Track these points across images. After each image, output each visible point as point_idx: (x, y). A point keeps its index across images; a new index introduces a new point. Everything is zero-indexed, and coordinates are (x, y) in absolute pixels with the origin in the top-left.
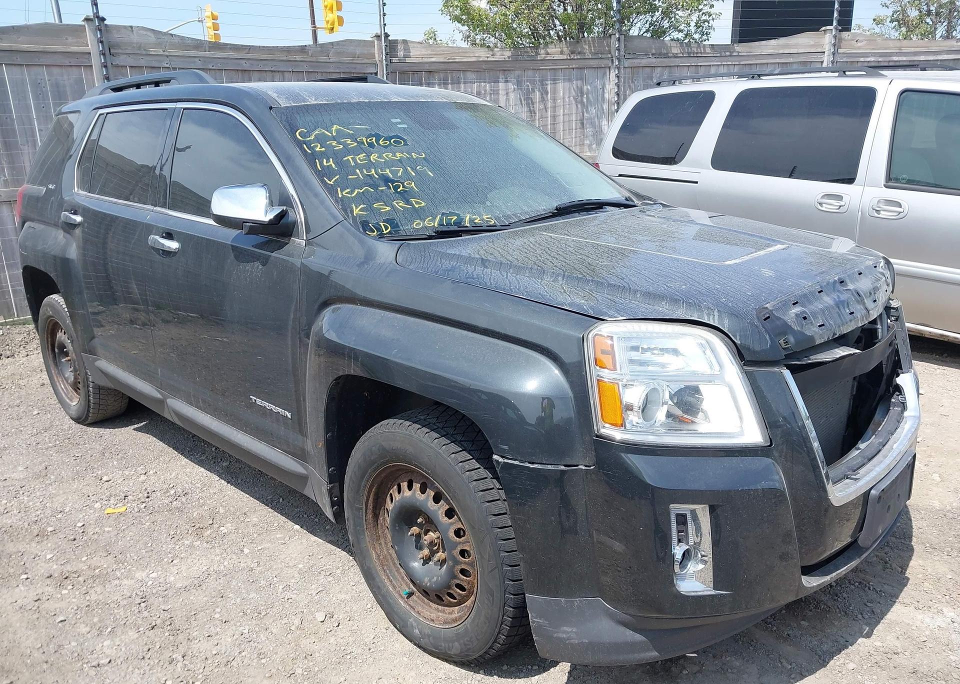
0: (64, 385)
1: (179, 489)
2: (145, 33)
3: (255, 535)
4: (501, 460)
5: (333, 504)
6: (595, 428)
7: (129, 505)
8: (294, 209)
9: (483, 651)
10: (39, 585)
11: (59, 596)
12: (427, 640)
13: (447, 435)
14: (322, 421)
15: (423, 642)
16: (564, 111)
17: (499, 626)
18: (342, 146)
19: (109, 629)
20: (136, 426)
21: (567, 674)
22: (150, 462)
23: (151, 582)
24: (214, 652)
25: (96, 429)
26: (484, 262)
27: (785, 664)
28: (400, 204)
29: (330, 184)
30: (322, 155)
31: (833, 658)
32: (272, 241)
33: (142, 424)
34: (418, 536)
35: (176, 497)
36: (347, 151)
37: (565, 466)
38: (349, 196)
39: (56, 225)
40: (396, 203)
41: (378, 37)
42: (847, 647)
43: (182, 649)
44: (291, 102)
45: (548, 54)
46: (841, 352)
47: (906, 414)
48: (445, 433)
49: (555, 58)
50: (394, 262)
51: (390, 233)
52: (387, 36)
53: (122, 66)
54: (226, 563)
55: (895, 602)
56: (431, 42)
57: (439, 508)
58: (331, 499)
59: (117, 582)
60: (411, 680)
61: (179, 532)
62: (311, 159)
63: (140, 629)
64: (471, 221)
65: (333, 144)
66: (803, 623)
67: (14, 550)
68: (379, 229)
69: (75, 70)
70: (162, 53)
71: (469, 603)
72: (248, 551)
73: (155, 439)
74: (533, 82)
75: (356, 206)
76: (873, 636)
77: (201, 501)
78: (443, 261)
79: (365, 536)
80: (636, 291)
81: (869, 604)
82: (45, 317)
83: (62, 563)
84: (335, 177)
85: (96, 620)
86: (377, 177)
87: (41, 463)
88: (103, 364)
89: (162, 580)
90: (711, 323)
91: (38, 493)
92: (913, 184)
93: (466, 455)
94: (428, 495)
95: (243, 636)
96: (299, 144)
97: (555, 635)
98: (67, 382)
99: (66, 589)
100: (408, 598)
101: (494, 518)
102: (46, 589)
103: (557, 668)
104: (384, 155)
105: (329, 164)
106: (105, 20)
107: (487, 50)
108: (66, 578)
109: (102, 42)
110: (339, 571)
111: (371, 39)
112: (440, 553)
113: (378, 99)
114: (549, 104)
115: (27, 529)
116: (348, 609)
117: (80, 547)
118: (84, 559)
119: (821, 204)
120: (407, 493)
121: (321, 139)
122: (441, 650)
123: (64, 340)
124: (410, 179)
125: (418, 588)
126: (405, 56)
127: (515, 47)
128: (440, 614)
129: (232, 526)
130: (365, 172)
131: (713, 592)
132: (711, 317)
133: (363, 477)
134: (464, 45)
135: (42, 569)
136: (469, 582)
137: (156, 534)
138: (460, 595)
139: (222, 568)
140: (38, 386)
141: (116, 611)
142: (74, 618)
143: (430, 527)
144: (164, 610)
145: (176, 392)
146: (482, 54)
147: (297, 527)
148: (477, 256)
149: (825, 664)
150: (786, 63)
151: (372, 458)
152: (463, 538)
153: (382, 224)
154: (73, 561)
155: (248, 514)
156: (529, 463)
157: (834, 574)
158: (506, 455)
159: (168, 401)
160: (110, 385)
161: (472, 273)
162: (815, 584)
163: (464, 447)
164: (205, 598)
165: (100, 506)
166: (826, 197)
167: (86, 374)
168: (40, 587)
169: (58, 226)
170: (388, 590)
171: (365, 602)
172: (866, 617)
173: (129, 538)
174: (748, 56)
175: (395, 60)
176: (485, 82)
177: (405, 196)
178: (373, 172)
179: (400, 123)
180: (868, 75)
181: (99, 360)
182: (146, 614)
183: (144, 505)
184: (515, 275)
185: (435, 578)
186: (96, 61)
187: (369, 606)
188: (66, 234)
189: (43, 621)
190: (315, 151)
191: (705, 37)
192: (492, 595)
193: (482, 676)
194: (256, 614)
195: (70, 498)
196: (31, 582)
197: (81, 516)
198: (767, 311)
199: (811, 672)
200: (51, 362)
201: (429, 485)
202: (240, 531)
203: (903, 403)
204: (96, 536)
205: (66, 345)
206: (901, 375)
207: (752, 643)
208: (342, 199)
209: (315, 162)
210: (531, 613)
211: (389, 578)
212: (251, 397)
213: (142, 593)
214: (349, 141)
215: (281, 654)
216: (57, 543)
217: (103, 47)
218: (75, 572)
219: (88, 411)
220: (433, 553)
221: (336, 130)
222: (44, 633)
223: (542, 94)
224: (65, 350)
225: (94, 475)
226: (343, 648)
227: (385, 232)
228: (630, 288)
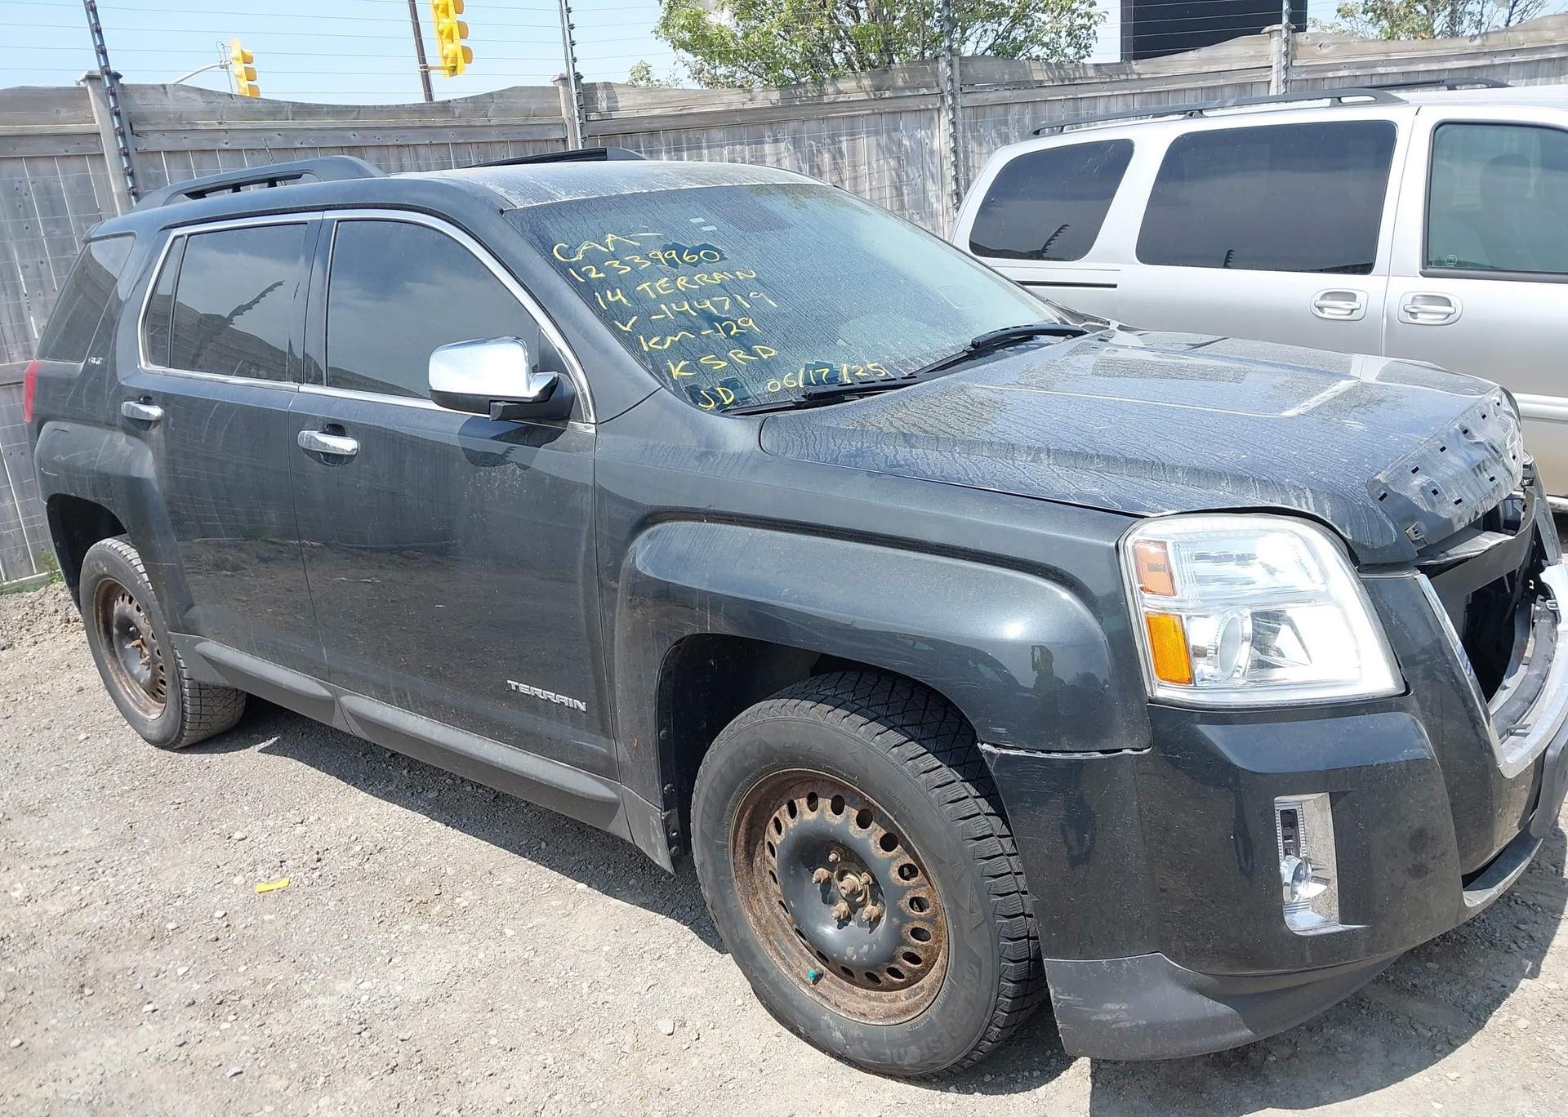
0: (130, 688)
1: (368, 843)
2: (187, 95)
3: (517, 906)
4: (995, 751)
5: (670, 843)
6: (1148, 689)
7: (292, 875)
8: (568, 375)
9: (961, 1055)
10: (177, 1019)
11: (218, 1034)
12: (857, 1047)
13: (878, 717)
14: (650, 710)
15: (850, 1051)
16: (871, 184)
17: (990, 1012)
18: (629, 269)
19: (322, 1079)
20: (262, 745)
21: (1089, 1078)
22: (303, 802)
23: (365, 998)
24: (509, 1100)
25: (196, 756)
26: (907, 438)
27: (1421, 1029)
28: (739, 356)
29: (625, 332)
30: (603, 284)
31: (1490, 1013)
32: (534, 427)
33: (271, 742)
34: (827, 884)
35: (368, 856)
36: (638, 276)
37: (1102, 752)
38: (660, 347)
39: (110, 425)
40: (734, 354)
41: (564, 80)
42: (1508, 996)
43: (453, 1099)
44: (530, 199)
45: (839, 92)
46: (1487, 540)
47: (1560, 627)
48: (875, 715)
49: (851, 99)
50: (759, 449)
51: (734, 402)
52: (578, 77)
53: (152, 152)
54: (481, 956)
55: (1560, 919)
56: (643, 83)
57: (869, 836)
58: (667, 834)
59: (307, 1002)
60: (843, 1112)
61: (388, 912)
62: (587, 291)
63: (373, 1074)
64: (852, 374)
65: (615, 265)
66: (1429, 965)
67: (116, 966)
68: (717, 399)
69: (75, 164)
70: (217, 127)
71: (926, 981)
72: (512, 933)
73: (301, 764)
74: (818, 140)
75: (674, 364)
76: (1541, 975)
77: (412, 859)
78: (838, 442)
79: (734, 890)
80: (1174, 468)
81: (1522, 927)
82: (93, 577)
83: (207, 979)
84: (630, 319)
85: (293, 1066)
86: (695, 314)
87: (119, 819)
88: (211, 648)
89: (383, 992)
90: (1305, 510)
91: (129, 869)
92: (1464, 268)
93: (915, 748)
94: (848, 817)
95: (548, 1070)
96: (562, 269)
97: (1094, 1018)
98: (139, 682)
99: (226, 1020)
100: (815, 982)
101: (976, 843)
102: (192, 1024)
103: (1071, 1070)
104: (696, 278)
105: (617, 298)
106: (121, 76)
107: (740, 91)
108: (220, 1004)
109: (117, 114)
110: (672, 951)
111: (552, 85)
112: (869, 907)
113: (659, 187)
114: (847, 174)
115: (129, 929)
116: (707, 1010)
117: (230, 951)
118: (242, 969)
119: (1321, 308)
120: (808, 816)
121: (593, 258)
122: (885, 1060)
123: (131, 612)
124: (744, 313)
125: (830, 965)
126: (610, 109)
127: (784, 85)
128: (875, 1004)
129: (474, 895)
130: (675, 308)
131: (1340, 928)
132: (1303, 501)
133: (728, 796)
134: (694, 86)
135: (173, 993)
136: (926, 949)
137: (351, 919)
138: (910, 970)
139: (477, 963)
140: (72, 692)
141: (323, 1048)
142: (256, 1067)
143: (849, 866)
144: (403, 1040)
145: (361, 686)
146: (734, 100)
147: (582, 886)
148: (893, 430)
149: (1481, 1024)
150: (1214, 87)
151: (746, 764)
152: (913, 881)
153: (719, 389)
154: (225, 975)
155: (494, 871)
156: (1043, 752)
157: (1501, 884)
158: (1002, 742)
159: (345, 699)
160: (222, 681)
161: (895, 458)
162: (1479, 903)
163: (909, 734)
164: (464, 1015)
165: (243, 881)
166: (1328, 297)
167: (178, 665)
168: (179, 1022)
169: (115, 425)
170: (779, 974)
171: (729, 997)
172: (1524, 946)
173: (308, 930)
174: (1154, 78)
175: (593, 116)
176: (741, 144)
177: (744, 341)
178: (687, 306)
179: (705, 225)
180: (1378, 102)
181: (202, 641)
182: (374, 1048)
183: (317, 873)
184: (965, 455)
185: (866, 948)
186: (110, 146)
187: (739, 1002)
188: (131, 439)
189: (203, 1078)
190: (591, 279)
191: (1083, 52)
192: (979, 965)
193: (956, 1095)
194: (559, 1033)
195: (187, 871)
196: (162, 1015)
197: (215, 900)
198: (1380, 486)
199: (1465, 1039)
200: (104, 651)
201: (847, 800)
202: (490, 902)
203: (1554, 612)
204: (251, 931)
205: (135, 620)
206: (1548, 569)
207: (1363, 1004)
208: (649, 354)
209: (595, 297)
210: (1054, 987)
211: (779, 954)
212: (509, 682)
213: (358, 1016)
214: (637, 259)
215: (619, 1092)
216: (188, 948)
217: (120, 122)
218: (234, 992)
219: (182, 727)
220: (854, 907)
221: (612, 241)
222: (211, 1097)
223: (834, 158)
224: (131, 629)
225: (218, 831)
226: (717, 1073)
227: (727, 402)
228: (1163, 464)
